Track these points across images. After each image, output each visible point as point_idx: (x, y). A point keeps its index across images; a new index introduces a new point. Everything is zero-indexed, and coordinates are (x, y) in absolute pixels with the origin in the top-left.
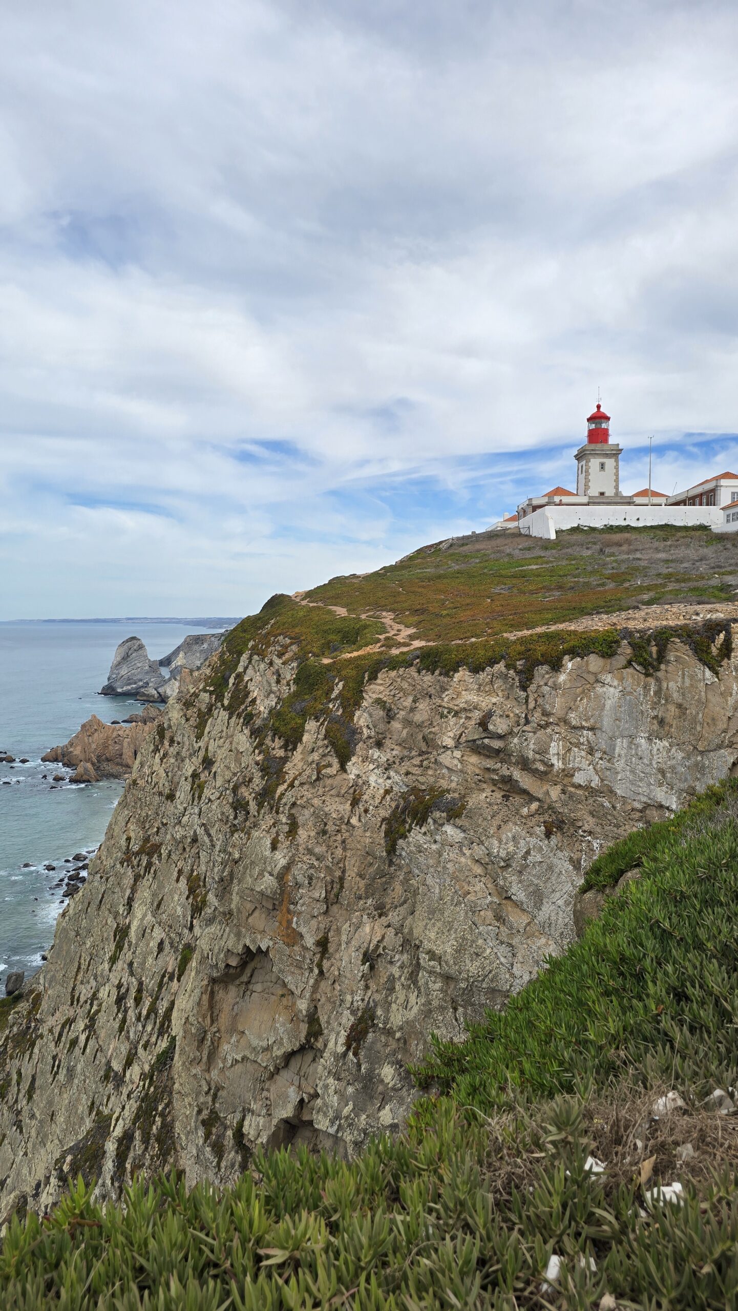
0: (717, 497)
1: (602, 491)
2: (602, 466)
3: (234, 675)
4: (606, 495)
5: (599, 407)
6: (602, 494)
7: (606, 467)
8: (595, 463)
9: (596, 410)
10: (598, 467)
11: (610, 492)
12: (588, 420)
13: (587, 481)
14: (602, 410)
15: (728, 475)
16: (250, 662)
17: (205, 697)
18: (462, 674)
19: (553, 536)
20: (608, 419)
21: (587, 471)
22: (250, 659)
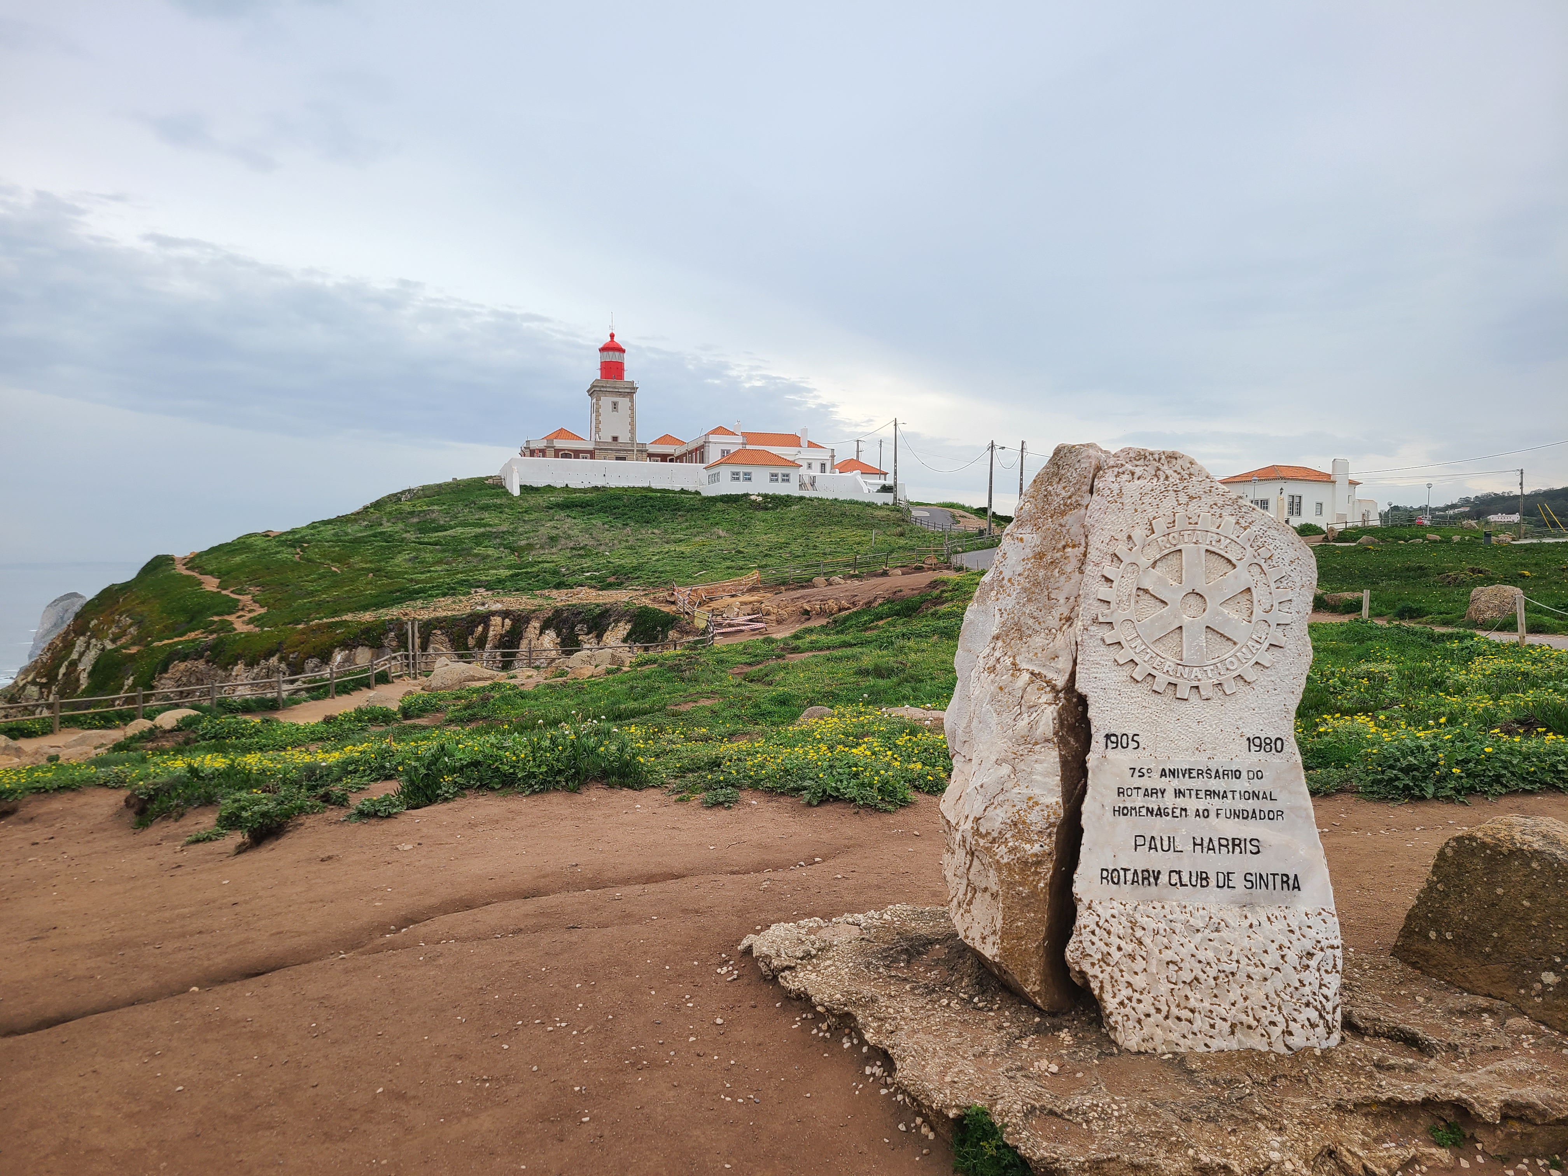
0: (706, 454)
1: (615, 435)
2: (615, 404)
3: (66, 663)
4: (620, 440)
5: (612, 336)
6: (615, 439)
7: (619, 406)
8: (606, 401)
9: (609, 339)
10: (611, 406)
11: (624, 438)
12: (602, 350)
13: (598, 422)
14: (615, 339)
15: (720, 430)
16: (88, 647)
17: (33, 690)
18: (240, 667)
19: (516, 492)
20: (624, 351)
21: (597, 411)
22: (88, 644)
